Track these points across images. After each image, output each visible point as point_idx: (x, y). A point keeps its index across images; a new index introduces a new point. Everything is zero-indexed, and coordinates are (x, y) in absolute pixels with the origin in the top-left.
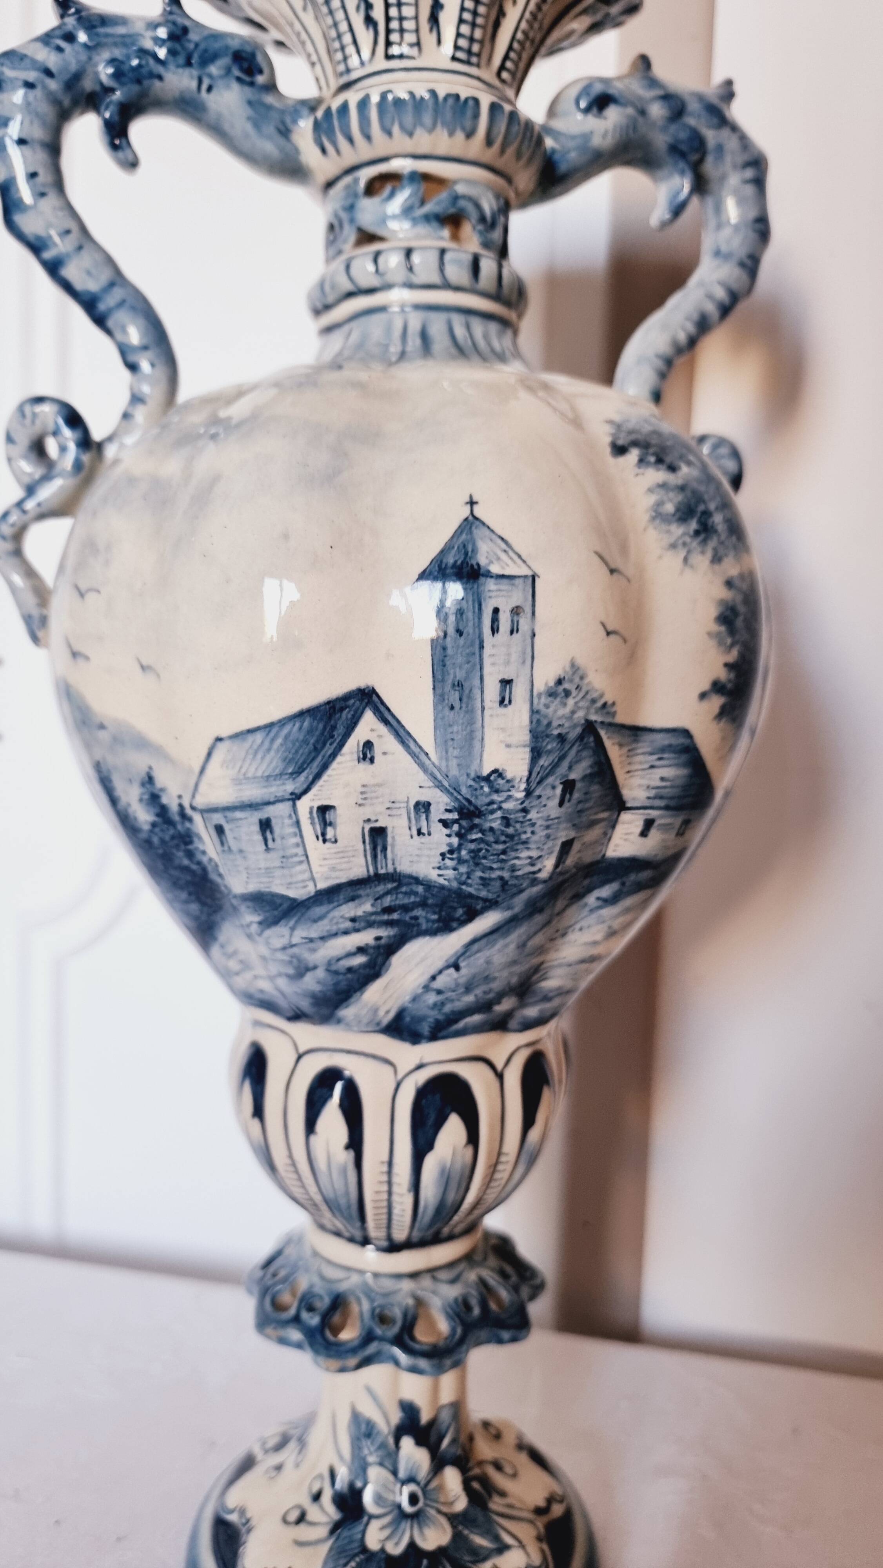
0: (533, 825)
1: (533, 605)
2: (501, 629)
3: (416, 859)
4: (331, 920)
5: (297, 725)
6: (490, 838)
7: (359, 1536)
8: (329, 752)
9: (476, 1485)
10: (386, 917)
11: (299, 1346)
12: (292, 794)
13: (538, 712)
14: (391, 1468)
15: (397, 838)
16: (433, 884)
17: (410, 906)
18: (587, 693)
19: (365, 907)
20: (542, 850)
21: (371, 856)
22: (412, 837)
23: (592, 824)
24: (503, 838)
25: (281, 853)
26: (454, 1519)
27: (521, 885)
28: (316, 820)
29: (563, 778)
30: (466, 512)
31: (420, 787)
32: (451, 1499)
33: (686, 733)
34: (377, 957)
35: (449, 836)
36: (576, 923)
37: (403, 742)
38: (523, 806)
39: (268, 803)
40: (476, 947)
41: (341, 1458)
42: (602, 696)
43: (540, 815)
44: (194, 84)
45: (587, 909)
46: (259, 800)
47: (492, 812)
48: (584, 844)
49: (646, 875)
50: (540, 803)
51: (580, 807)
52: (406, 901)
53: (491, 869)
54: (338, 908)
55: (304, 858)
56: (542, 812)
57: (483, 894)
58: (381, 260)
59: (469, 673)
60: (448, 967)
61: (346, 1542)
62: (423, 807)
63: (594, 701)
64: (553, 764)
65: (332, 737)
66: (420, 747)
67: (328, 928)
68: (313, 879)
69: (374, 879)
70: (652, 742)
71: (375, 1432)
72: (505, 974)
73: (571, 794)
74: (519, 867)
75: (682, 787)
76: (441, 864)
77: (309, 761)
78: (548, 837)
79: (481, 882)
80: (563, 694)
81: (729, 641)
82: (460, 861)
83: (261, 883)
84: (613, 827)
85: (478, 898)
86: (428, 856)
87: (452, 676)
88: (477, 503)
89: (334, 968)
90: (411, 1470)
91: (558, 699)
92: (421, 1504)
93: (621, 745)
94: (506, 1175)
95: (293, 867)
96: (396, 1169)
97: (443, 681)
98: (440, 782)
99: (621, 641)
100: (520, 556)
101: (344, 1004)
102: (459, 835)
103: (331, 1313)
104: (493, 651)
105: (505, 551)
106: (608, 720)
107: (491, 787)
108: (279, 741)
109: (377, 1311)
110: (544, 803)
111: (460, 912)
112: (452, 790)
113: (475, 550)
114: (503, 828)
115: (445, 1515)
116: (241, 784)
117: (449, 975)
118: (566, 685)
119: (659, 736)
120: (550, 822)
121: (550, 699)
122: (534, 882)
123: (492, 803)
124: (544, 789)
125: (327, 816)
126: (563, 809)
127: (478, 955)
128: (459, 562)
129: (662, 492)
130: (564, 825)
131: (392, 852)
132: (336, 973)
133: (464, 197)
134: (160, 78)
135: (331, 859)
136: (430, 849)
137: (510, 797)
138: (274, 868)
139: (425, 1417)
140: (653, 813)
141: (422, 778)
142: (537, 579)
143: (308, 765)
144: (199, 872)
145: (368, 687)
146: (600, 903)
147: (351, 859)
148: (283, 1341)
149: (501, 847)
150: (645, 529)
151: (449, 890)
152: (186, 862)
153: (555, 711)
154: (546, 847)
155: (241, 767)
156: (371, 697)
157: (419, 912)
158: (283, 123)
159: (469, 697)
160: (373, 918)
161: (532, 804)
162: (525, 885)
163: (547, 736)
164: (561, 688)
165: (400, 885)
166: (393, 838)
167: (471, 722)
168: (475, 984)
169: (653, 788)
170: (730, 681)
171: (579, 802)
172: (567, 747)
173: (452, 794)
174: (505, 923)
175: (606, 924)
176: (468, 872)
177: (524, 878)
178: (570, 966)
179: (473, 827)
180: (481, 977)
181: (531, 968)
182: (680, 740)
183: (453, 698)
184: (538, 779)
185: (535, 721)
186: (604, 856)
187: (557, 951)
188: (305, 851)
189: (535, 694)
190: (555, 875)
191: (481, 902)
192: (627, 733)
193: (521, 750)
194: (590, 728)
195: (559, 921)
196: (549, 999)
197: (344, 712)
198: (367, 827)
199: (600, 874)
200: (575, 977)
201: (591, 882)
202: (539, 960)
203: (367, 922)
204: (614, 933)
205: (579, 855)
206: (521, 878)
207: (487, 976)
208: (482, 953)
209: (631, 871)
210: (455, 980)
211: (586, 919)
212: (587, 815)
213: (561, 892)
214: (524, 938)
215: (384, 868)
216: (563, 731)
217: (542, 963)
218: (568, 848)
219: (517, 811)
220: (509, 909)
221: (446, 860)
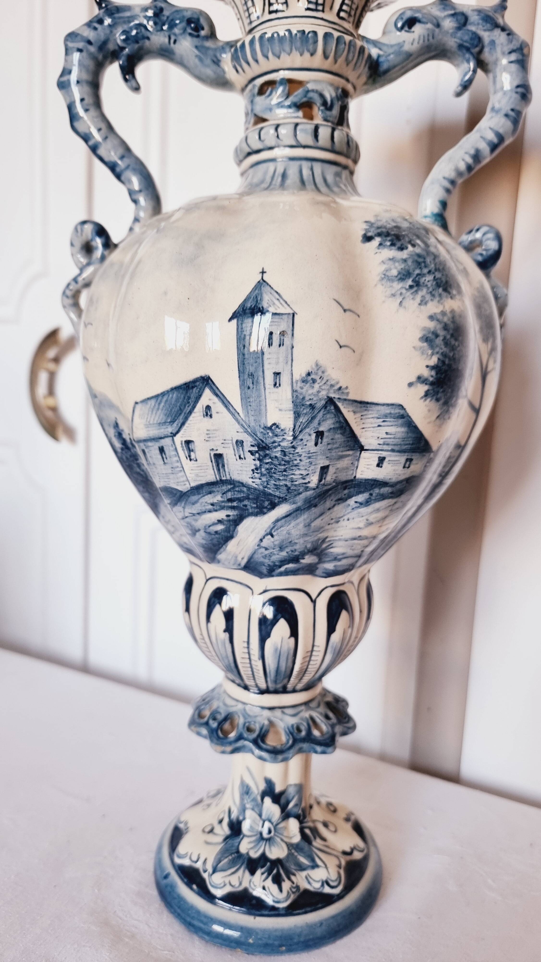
0: (300, 456)
1: (293, 330)
2: (274, 345)
3: (240, 472)
4: (201, 504)
5: (171, 395)
6: (276, 462)
7: (237, 844)
8: (188, 411)
9: (307, 831)
10: (230, 504)
11: (205, 737)
12: (171, 433)
13: (296, 391)
14: (258, 812)
15: (229, 460)
16: (250, 487)
17: (242, 499)
18: (327, 381)
19: (217, 498)
20: (308, 470)
21: (217, 469)
22: (237, 460)
23: (341, 457)
25: (171, 466)
26: (290, 846)
27: (299, 490)
28: (185, 448)
29: (315, 430)
30: (259, 278)
31: (237, 432)
32: (291, 835)
33: (401, 407)
34: (229, 526)
36: (344, 515)
37: (226, 407)
38: (292, 444)
39: (161, 438)
40: (279, 524)
41: (235, 803)
42: (338, 383)
43: (303, 450)
44: (167, 40)
45: (350, 508)
46: (157, 436)
47: (275, 447)
48: (338, 469)
49: (386, 490)
50: (303, 443)
51: (329, 447)
52: (239, 496)
53: (279, 480)
54: (203, 498)
55: (182, 469)
56: (305, 448)
57: (277, 494)
58: (262, 133)
59: (256, 368)
60: (267, 535)
61: (230, 845)
62: (240, 443)
63: (332, 386)
64: (308, 422)
65: (189, 403)
66: (235, 410)
67: (200, 508)
68: (188, 480)
69: (220, 482)
70: (378, 411)
71: (250, 792)
72: (301, 541)
73: (322, 439)
74: (296, 480)
75: (402, 438)
76: (253, 476)
77: (177, 416)
78: (311, 463)
79: (275, 487)
80: (311, 382)
81: (430, 352)
82: (262, 475)
83: (165, 482)
84: (358, 460)
85: (275, 496)
86: (246, 471)
87: (248, 370)
88: (265, 272)
89: (208, 531)
90: (269, 816)
91: (308, 384)
92: (272, 834)
93: (355, 412)
94: (320, 658)
95: (178, 473)
96: (251, 646)
97: (244, 373)
98: (246, 429)
99: (351, 351)
100: (286, 303)
101: (219, 552)
102: (259, 459)
103: (223, 722)
104: (269, 357)
105: (278, 299)
106: (343, 397)
107: (273, 433)
108: (162, 404)
109: (247, 724)
110: (305, 444)
111: (266, 503)
112: (253, 434)
113: (262, 300)
114: (283, 457)
115: (286, 843)
116: (148, 427)
117: (269, 539)
118: (313, 376)
119: (382, 408)
120: (310, 455)
121: (303, 384)
122: (307, 489)
123: (274, 442)
124: (304, 435)
125: (190, 446)
126: (318, 447)
127: (282, 529)
128: (253, 306)
129: (391, 263)
130: (320, 457)
131: (228, 468)
132: (209, 533)
133: (313, 91)
134: (148, 38)
135: (195, 470)
136: (247, 467)
137: (284, 439)
138: (169, 473)
139: (278, 789)
140: (384, 454)
141: (237, 427)
142: (295, 315)
143: (177, 418)
144: (144, 475)
145: (206, 376)
146: (358, 505)
147: (207, 471)
148: (199, 734)
149: (283, 467)
150: (376, 285)
151: (259, 491)
152: (138, 470)
153: (307, 391)
154: (310, 469)
155: (147, 418)
156: (208, 381)
157: (246, 502)
158: (216, 57)
159: (257, 382)
160: (223, 504)
161: (298, 444)
162: (301, 490)
163: (303, 405)
164: (310, 378)
165: (235, 486)
166: (227, 460)
167: (259, 396)
168: (285, 546)
169: (381, 439)
170: (432, 376)
171: (328, 444)
172: (316, 411)
173: (253, 436)
174: (294, 512)
175: (365, 518)
176: (267, 481)
177: (300, 486)
178: (346, 541)
179: (266, 455)
180: (287, 542)
181: (319, 539)
182: (397, 411)
183: (249, 382)
184: (300, 430)
185: (295, 396)
186: (355, 477)
187: (335, 531)
188: (182, 465)
189: (294, 381)
190: (320, 486)
191: (276, 498)
192: (359, 405)
193: (288, 412)
194: (330, 401)
195: (331, 513)
196: (340, 560)
197: (195, 389)
198: (212, 453)
199: (355, 487)
200: (352, 548)
201: (350, 492)
202: (322, 535)
203: (220, 506)
204: (372, 523)
205: (335, 475)
206: (298, 486)
207: (291, 542)
208: (284, 528)
209: (375, 488)
210: (273, 542)
211: (350, 514)
212: (335, 452)
213: (327, 496)
214: (308, 521)
215: (225, 477)
216: (313, 402)
217: (327, 537)
218: (325, 470)
219: (289, 448)
220: (294, 503)
221: (255, 473)
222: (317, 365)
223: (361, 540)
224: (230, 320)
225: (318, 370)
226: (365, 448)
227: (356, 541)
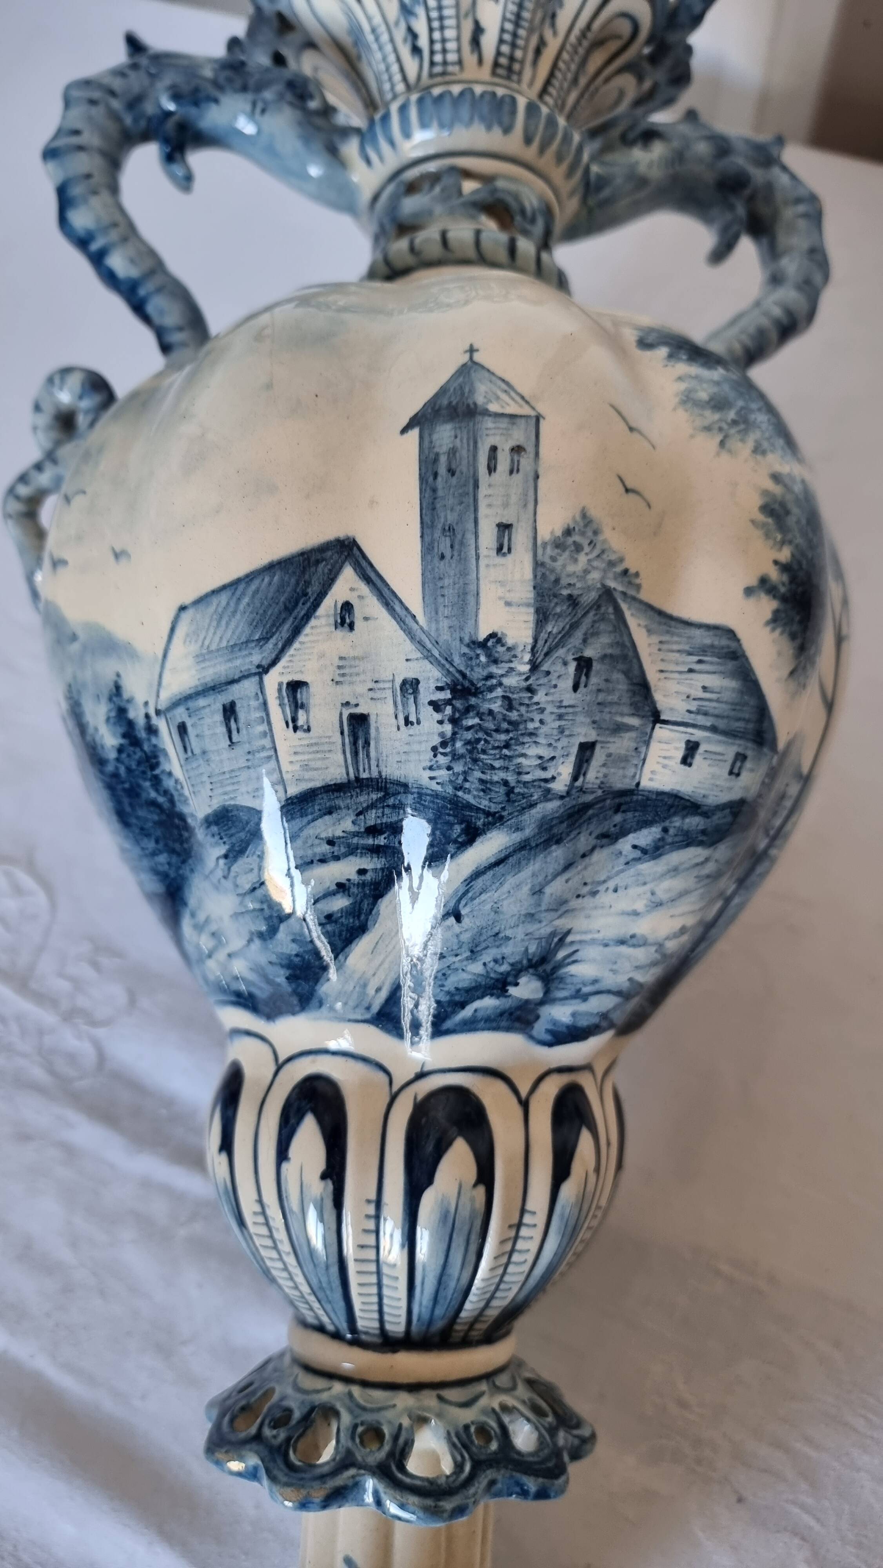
0: (542, 710)
1: (537, 446)
2: (499, 468)
3: (403, 758)
4: (305, 842)
5: (267, 580)
6: (490, 725)
8: (303, 613)
10: (370, 841)
12: (258, 666)
13: (543, 564)
15: (382, 730)
16: (424, 790)
18: (603, 552)
19: (344, 825)
20: (555, 748)
21: (351, 752)
22: (399, 729)
23: (619, 729)
24: (505, 725)
25: (247, 749)
27: (531, 796)
28: (286, 700)
29: (577, 652)
30: (466, 358)
31: (407, 660)
33: (731, 634)
34: (362, 901)
35: (441, 722)
36: (610, 878)
37: (387, 605)
38: (528, 683)
39: (233, 682)
40: (479, 883)
42: (621, 560)
43: (549, 698)
45: (622, 860)
46: (223, 679)
47: (491, 689)
48: (609, 756)
49: (694, 822)
50: (550, 681)
51: (601, 697)
52: (394, 819)
53: (493, 768)
54: (312, 824)
55: (272, 753)
56: (553, 694)
57: (484, 804)
58: (417, 241)
59: (461, 516)
60: (446, 916)
62: (411, 686)
63: (611, 564)
64: (563, 632)
65: (306, 594)
66: (407, 609)
67: (301, 852)
68: (283, 781)
69: (356, 785)
70: (689, 637)
72: (519, 933)
73: (587, 676)
74: (528, 770)
75: (732, 704)
76: (432, 763)
77: (278, 624)
78: (561, 730)
79: (481, 787)
80: (573, 548)
81: (779, 537)
82: (455, 757)
83: (225, 793)
84: (647, 743)
85: (478, 810)
86: (419, 752)
87: (442, 520)
88: (477, 350)
91: (567, 553)
93: (649, 631)
94: (534, 1246)
95: (260, 767)
97: (432, 526)
98: (429, 651)
100: (522, 398)
101: (325, 977)
102: (453, 721)
104: (490, 492)
105: (506, 391)
106: (631, 592)
107: (489, 656)
108: (246, 600)
109: (360, 1429)
110: (554, 683)
111: (458, 829)
112: (444, 661)
113: (472, 391)
114: (505, 712)
116: (204, 661)
117: (449, 929)
118: (576, 538)
119: (697, 632)
120: (563, 710)
121: (557, 551)
122: (547, 795)
123: (490, 676)
124: (553, 663)
125: (299, 696)
126: (578, 695)
127: (483, 897)
128: (454, 403)
129: (694, 382)
130: (581, 718)
131: (376, 748)
133: (505, 192)
135: (303, 753)
136: (420, 743)
137: (512, 669)
138: (239, 769)
140: (697, 735)
141: (408, 648)
142: (541, 420)
143: (277, 629)
144: (166, 805)
145: (348, 538)
146: (638, 854)
147: (327, 755)
149: (503, 737)
150: (671, 410)
151: (444, 798)
152: (153, 794)
153: (564, 566)
154: (559, 745)
155: (205, 638)
156: (351, 550)
159: (462, 543)
160: (355, 840)
161: (541, 682)
162: (535, 797)
163: (555, 596)
164: (570, 540)
165: (387, 795)
166: (377, 729)
167: (464, 573)
168: (483, 945)
169: (694, 699)
170: (784, 584)
171: (599, 691)
172: (580, 613)
173: (443, 666)
174: (514, 851)
175: (648, 887)
176: (465, 773)
177: (534, 786)
178: (606, 945)
179: (468, 709)
180: (490, 933)
181: (553, 934)
182: (724, 642)
183: (444, 545)
184: (545, 649)
185: (539, 575)
186: (638, 784)
187: (588, 917)
188: (273, 742)
189: (539, 542)
190: (574, 791)
191: (482, 816)
192: (657, 618)
193: (523, 609)
194: (607, 594)
195: (585, 868)
196: (585, 998)
197: (321, 565)
198: (346, 713)
199: (635, 811)
200: (614, 967)
201: (625, 820)
202: (563, 923)
203: (349, 846)
204: (660, 904)
205: (604, 770)
206: (529, 785)
207: (497, 934)
208: (488, 894)
209: (675, 814)
210: (457, 936)
211: (622, 875)
212: (610, 713)
213: (584, 822)
214: (541, 878)
215: (367, 771)
216: (576, 592)
217: (569, 932)
218: (588, 753)
219: (521, 690)
220: (517, 829)
221: (439, 755)
222: (584, 515)
223: (634, 946)
224: (404, 431)
225: (586, 526)
226: (663, 717)
227: (623, 949)
